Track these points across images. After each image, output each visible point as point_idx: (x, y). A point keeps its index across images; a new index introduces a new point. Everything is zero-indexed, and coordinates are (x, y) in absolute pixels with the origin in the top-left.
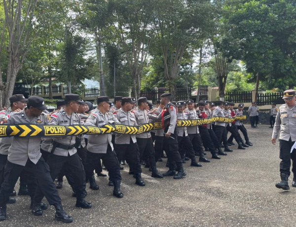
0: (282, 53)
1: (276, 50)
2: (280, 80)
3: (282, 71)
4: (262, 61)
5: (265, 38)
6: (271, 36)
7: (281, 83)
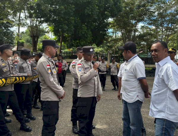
0: (80, 21)
1: (76, 18)
2: (78, 41)
3: (79, 35)
4: (67, 25)
5: (69, 7)
6: (74, 6)
7: (78, 44)
